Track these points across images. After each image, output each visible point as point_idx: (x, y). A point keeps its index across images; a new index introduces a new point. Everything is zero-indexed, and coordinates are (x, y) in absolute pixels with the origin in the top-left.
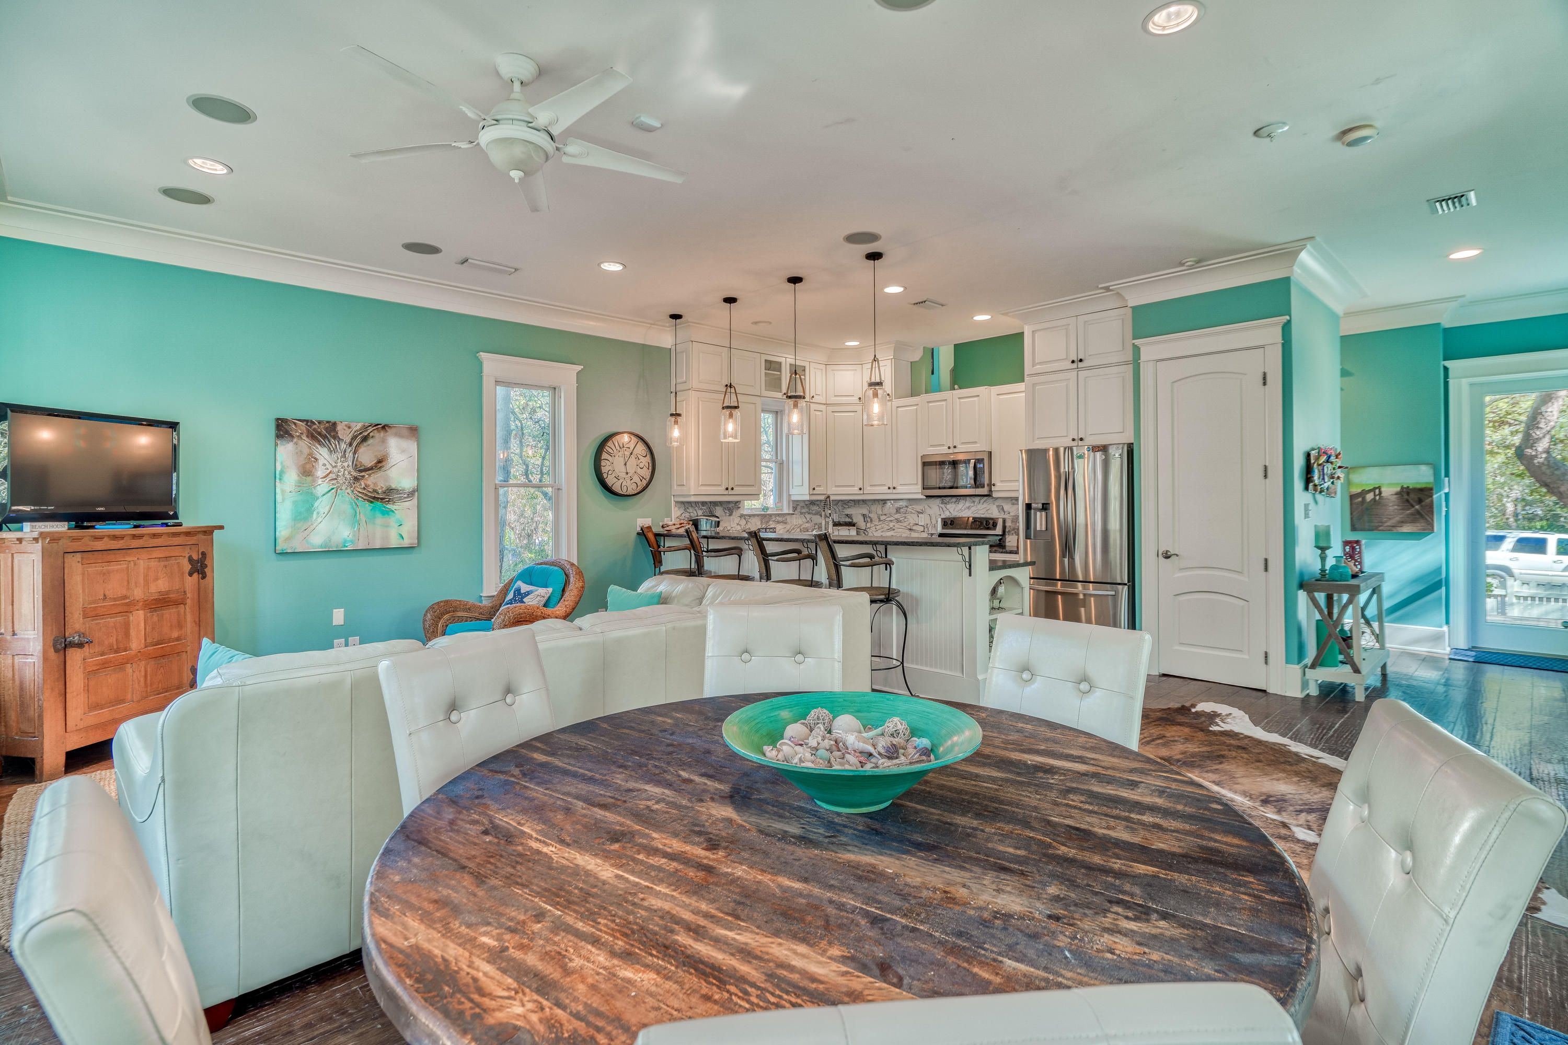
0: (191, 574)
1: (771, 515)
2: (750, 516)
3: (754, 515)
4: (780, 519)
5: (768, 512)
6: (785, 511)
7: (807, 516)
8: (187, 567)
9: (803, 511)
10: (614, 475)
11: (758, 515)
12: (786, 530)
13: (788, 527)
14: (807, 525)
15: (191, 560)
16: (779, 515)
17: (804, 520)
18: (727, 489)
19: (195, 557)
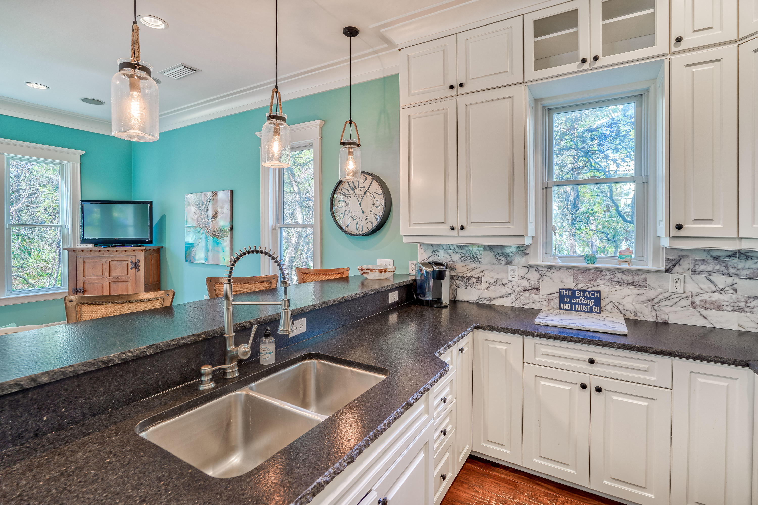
0: (132, 269)
1: (601, 270)
2: (549, 268)
3: (558, 268)
4: (628, 278)
5: (596, 265)
6: (650, 267)
7: (716, 278)
8: (130, 266)
9: (702, 267)
10: (349, 215)
11: (568, 268)
12: (643, 298)
13: (651, 294)
14: (716, 297)
15: (132, 262)
16: (623, 271)
17: (706, 285)
18: (453, 228)
19: (134, 261)
